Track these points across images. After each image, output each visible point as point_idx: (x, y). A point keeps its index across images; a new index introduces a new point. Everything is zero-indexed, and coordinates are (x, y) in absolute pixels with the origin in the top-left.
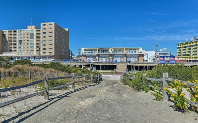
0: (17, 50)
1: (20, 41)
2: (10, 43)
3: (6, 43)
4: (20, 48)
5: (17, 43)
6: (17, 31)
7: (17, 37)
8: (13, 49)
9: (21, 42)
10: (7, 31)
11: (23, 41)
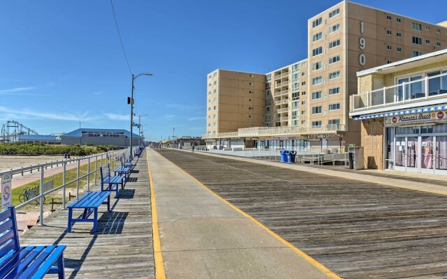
0: (290, 121)
1: (295, 96)
2: (277, 103)
3: (270, 104)
4: (295, 114)
5: (290, 102)
6: (290, 67)
7: (290, 85)
8: (282, 120)
9: (297, 99)
10: (273, 73)
11: (301, 94)
